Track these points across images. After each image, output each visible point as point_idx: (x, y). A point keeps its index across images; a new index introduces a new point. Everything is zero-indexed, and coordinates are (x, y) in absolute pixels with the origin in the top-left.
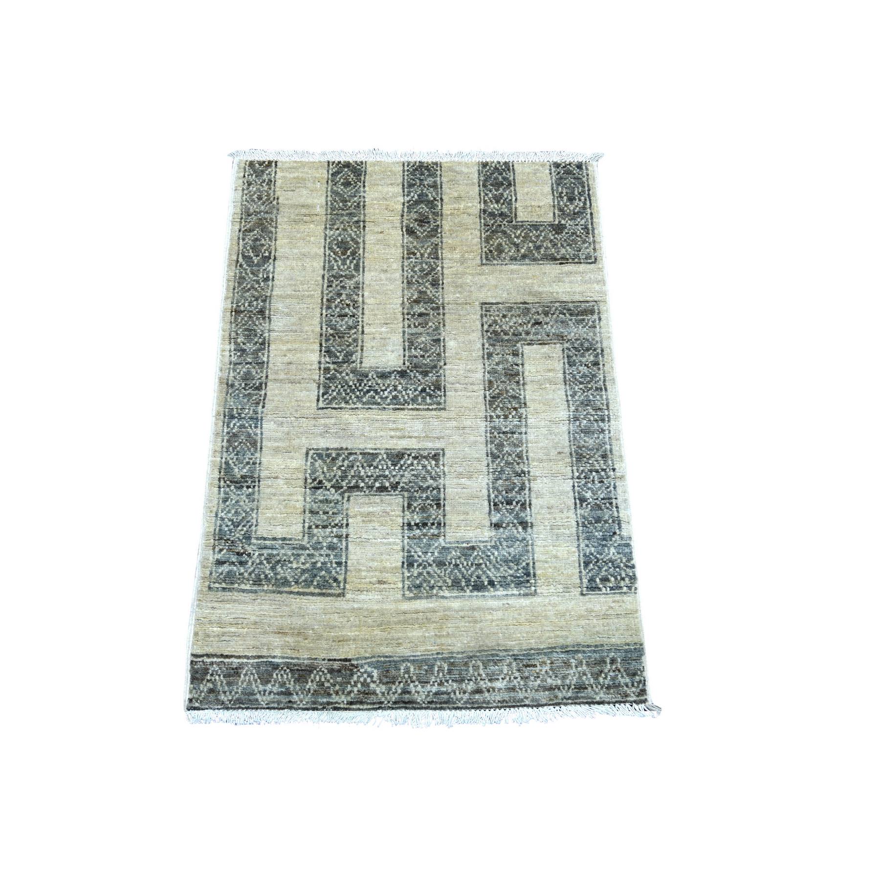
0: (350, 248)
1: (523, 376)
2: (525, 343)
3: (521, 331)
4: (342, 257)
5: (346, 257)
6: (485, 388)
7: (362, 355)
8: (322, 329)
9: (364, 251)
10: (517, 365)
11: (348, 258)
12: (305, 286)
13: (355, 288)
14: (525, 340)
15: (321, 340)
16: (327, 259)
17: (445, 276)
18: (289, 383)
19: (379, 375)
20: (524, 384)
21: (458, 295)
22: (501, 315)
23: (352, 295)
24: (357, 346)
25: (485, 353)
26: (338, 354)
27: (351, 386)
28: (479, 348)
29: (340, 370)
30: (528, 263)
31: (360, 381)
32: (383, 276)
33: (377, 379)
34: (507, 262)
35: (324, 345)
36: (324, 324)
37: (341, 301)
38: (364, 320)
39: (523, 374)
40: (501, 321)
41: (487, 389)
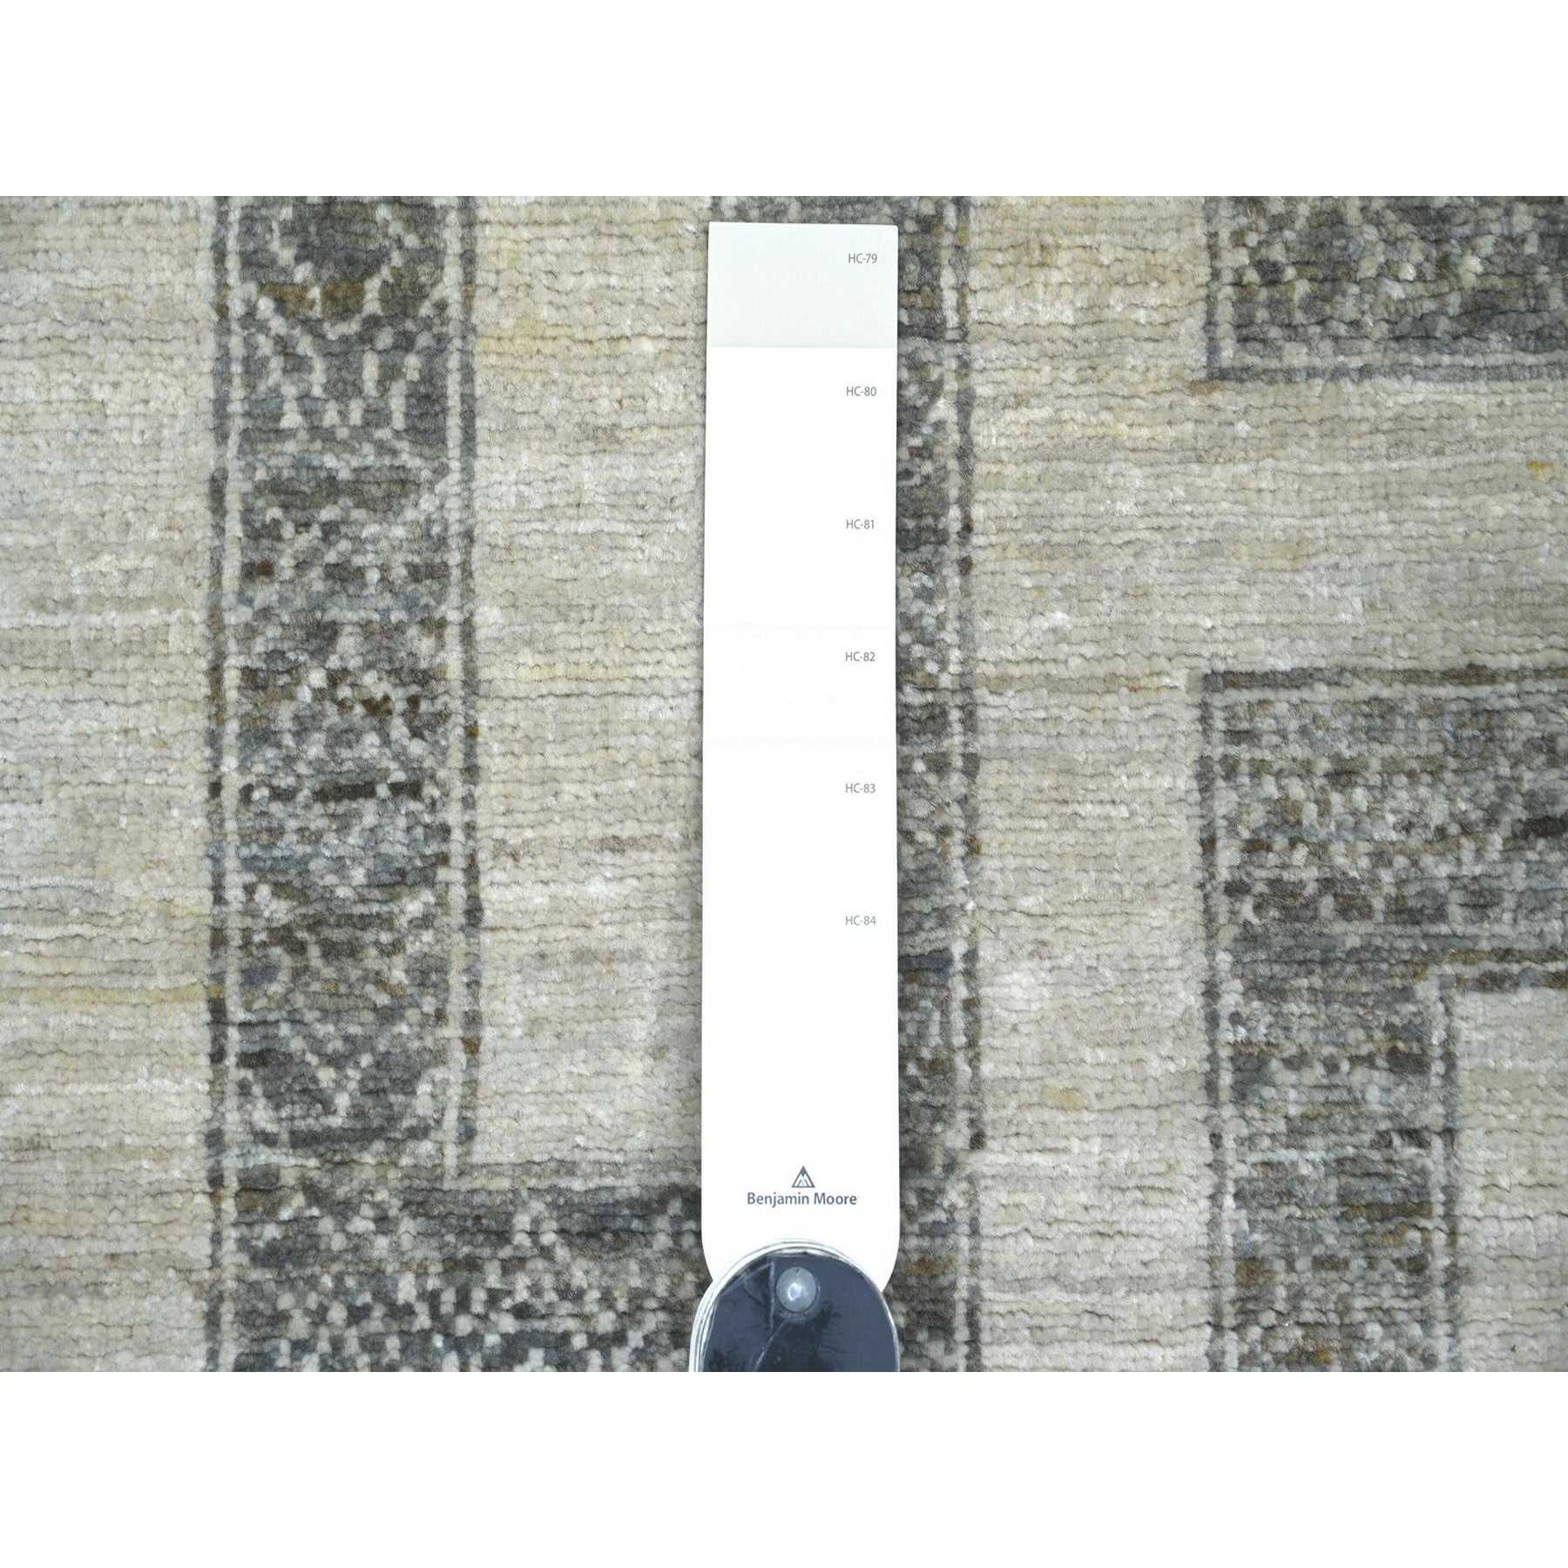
0: (381, 257)
1: (1449, 1216)
2: (1470, 972)
3: (1442, 887)
4: (333, 332)
5: (352, 327)
6: (1217, 1312)
7: (472, 1085)
8: (219, 900)
9: (468, 280)
10: (1414, 1136)
11: (366, 338)
12: (105, 561)
13: (415, 573)
14: (1468, 955)
15: (219, 978)
16: (236, 344)
17: (981, 469)
18: (30, 1288)
19: (576, 1223)
20: (1455, 1277)
21: (1059, 617)
22: (1324, 765)
23: (400, 628)
24: (440, 1016)
25: (1224, 1053)
26: (326, 1076)
27: (409, 1310)
28: (1186, 1019)
29: (341, 1192)
30: (1500, 359)
31: (462, 1276)
32: (589, 475)
33: (562, 1253)
34: (1369, 353)
35: (237, 1014)
36: (231, 863)
37: (334, 679)
38: (482, 818)
39: (1450, 1202)
40: (1324, 808)
41: (1229, 1321)
